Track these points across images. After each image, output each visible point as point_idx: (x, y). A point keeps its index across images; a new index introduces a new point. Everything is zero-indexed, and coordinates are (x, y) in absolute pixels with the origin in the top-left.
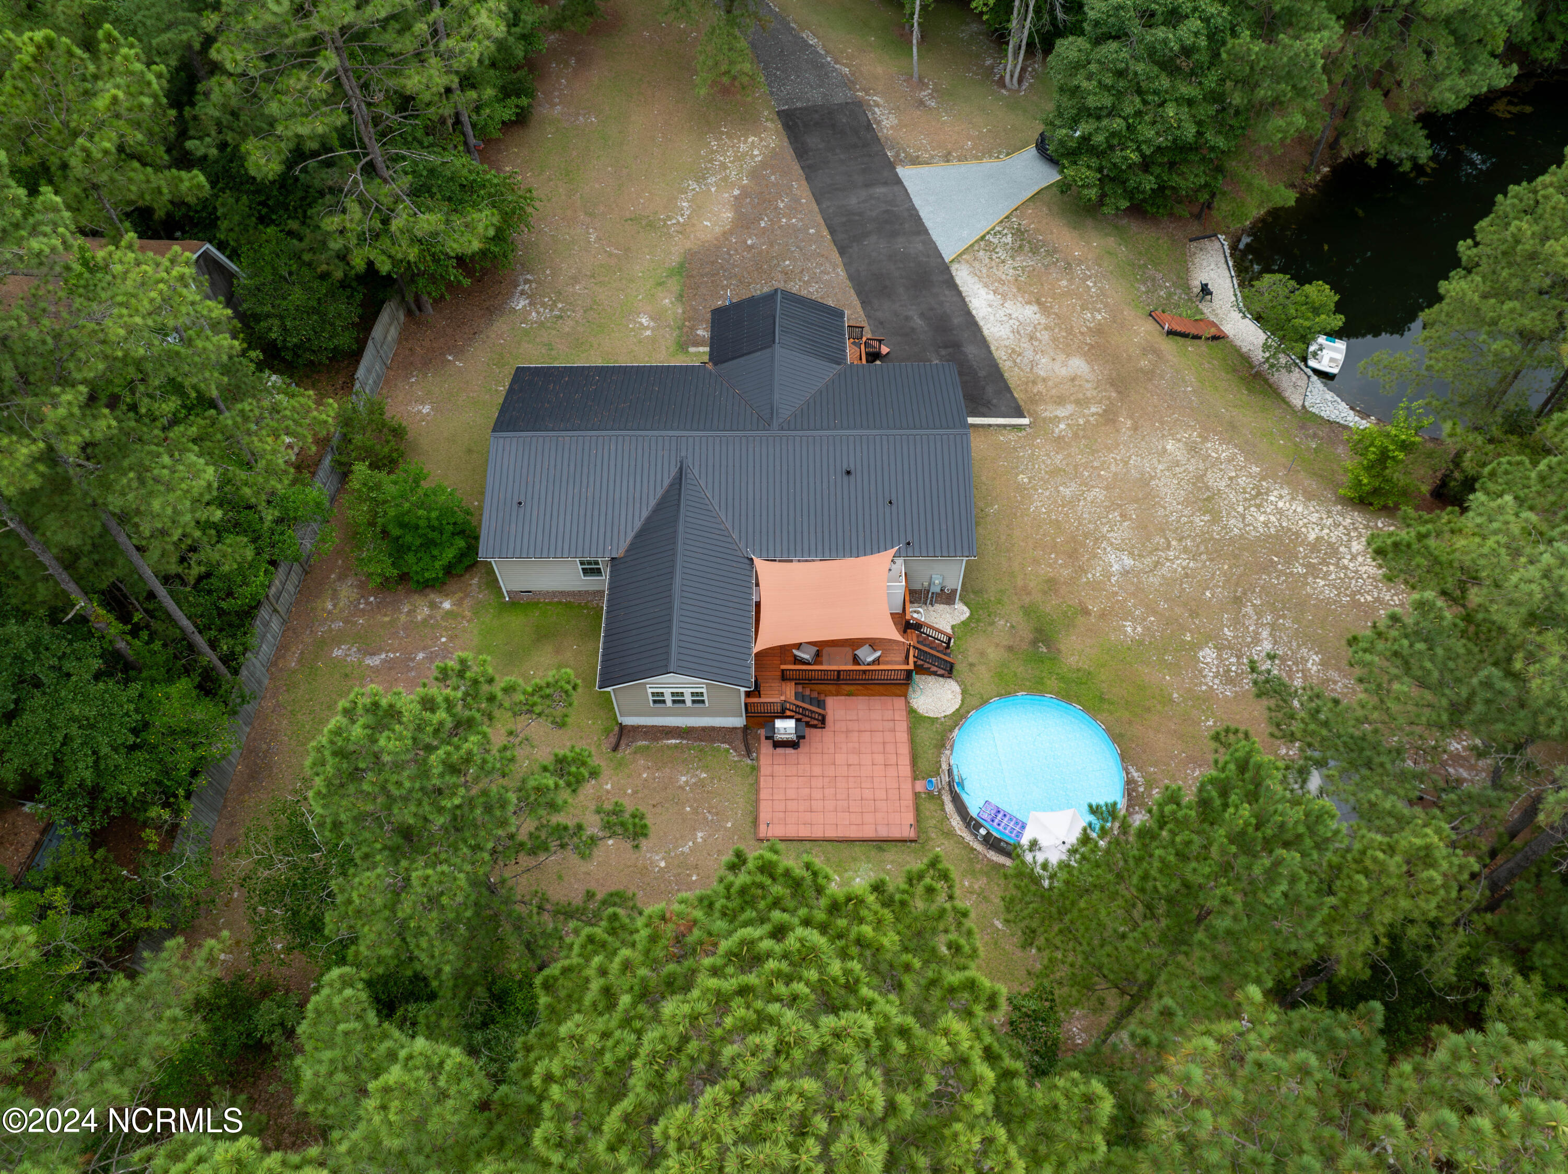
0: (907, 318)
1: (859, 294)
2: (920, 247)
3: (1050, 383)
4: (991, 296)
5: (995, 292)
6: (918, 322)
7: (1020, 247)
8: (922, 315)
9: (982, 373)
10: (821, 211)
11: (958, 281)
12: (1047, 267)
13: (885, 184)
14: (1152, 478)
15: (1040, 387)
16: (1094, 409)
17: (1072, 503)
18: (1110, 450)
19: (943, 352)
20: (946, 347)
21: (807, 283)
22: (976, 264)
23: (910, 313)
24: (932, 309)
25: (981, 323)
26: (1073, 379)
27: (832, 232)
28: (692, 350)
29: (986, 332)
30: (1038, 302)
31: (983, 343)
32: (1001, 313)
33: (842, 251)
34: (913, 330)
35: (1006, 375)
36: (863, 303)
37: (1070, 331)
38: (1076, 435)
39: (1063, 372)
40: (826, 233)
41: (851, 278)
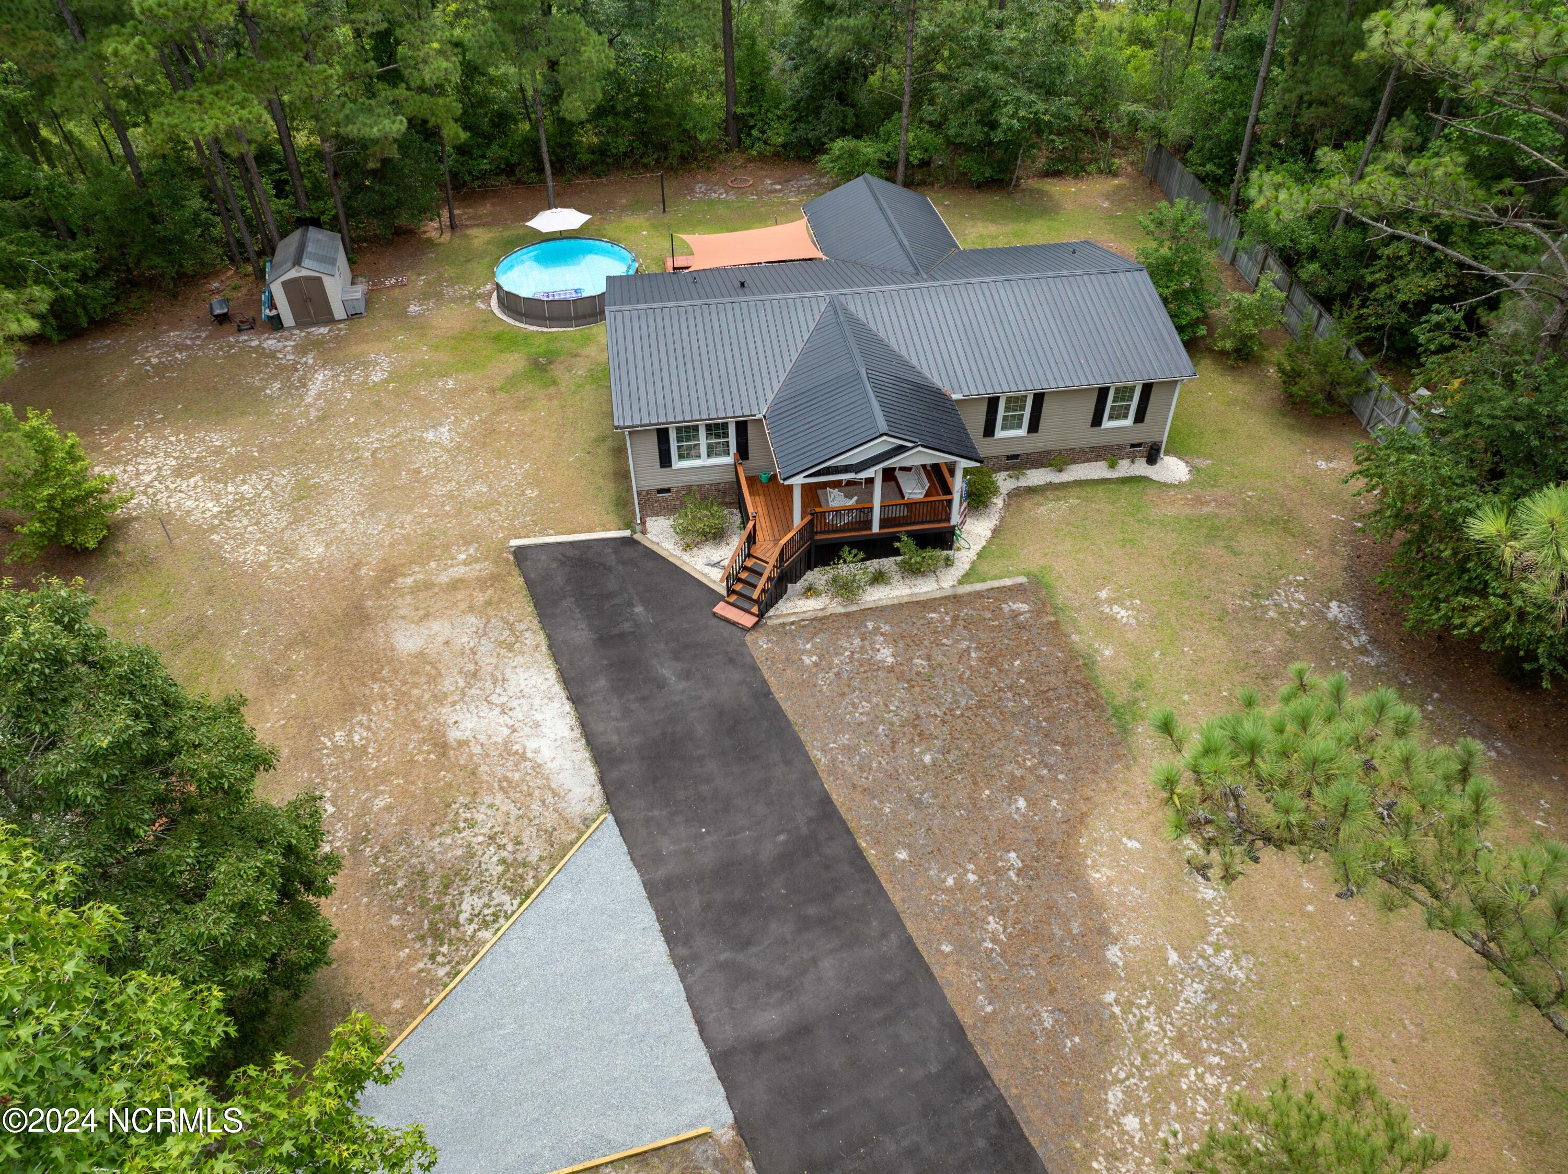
0: (687, 675)
1: (778, 712)
2: (667, 846)
3: (463, 606)
4: (531, 745)
5: (523, 757)
6: (668, 671)
7: (447, 886)
8: (661, 684)
9: (568, 603)
10: (896, 921)
11: (590, 772)
12: (403, 838)
13: (758, 1047)
14: (362, 514)
15: (480, 598)
16: (409, 581)
17: (476, 477)
18: (406, 538)
19: (627, 626)
20: (622, 636)
21: (877, 719)
22: (550, 819)
23: (681, 686)
24: (644, 699)
25: (558, 690)
26: (426, 616)
27: (858, 854)
28: (1022, 579)
29: (551, 674)
30: (443, 747)
31: (556, 652)
32: (518, 714)
33: (826, 805)
34: (677, 658)
35: (530, 608)
36: (768, 694)
37: (402, 698)
38: (446, 547)
39: (435, 626)
40: (871, 854)
41: (797, 745)
